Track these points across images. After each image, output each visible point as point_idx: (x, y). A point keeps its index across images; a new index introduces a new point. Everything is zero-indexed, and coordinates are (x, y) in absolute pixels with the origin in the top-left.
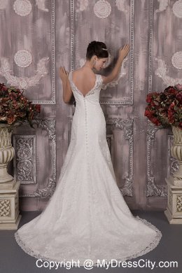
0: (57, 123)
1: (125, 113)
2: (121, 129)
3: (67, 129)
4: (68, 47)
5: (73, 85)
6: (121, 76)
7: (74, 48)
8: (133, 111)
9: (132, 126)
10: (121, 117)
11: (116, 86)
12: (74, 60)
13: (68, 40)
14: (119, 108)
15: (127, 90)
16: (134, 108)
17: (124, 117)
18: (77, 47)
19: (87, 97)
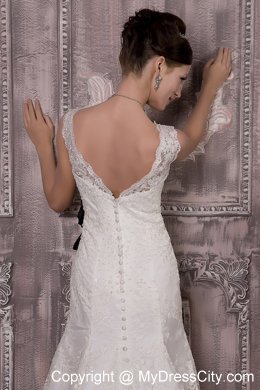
0: (17, 272)
1: (226, 237)
2: (212, 283)
3: (48, 285)
4: (50, 35)
5: (78, 159)
6: (214, 128)
7: (71, 41)
8: (250, 232)
9: (247, 277)
10: (213, 250)
11: (200, 157)
12: (71, 76)
13: (50, 14)
14: (207, 225)
15: (233, 171)
16: (251, 225)
17: (223, 250)
18: (80, 38)
19: (123, 198)
